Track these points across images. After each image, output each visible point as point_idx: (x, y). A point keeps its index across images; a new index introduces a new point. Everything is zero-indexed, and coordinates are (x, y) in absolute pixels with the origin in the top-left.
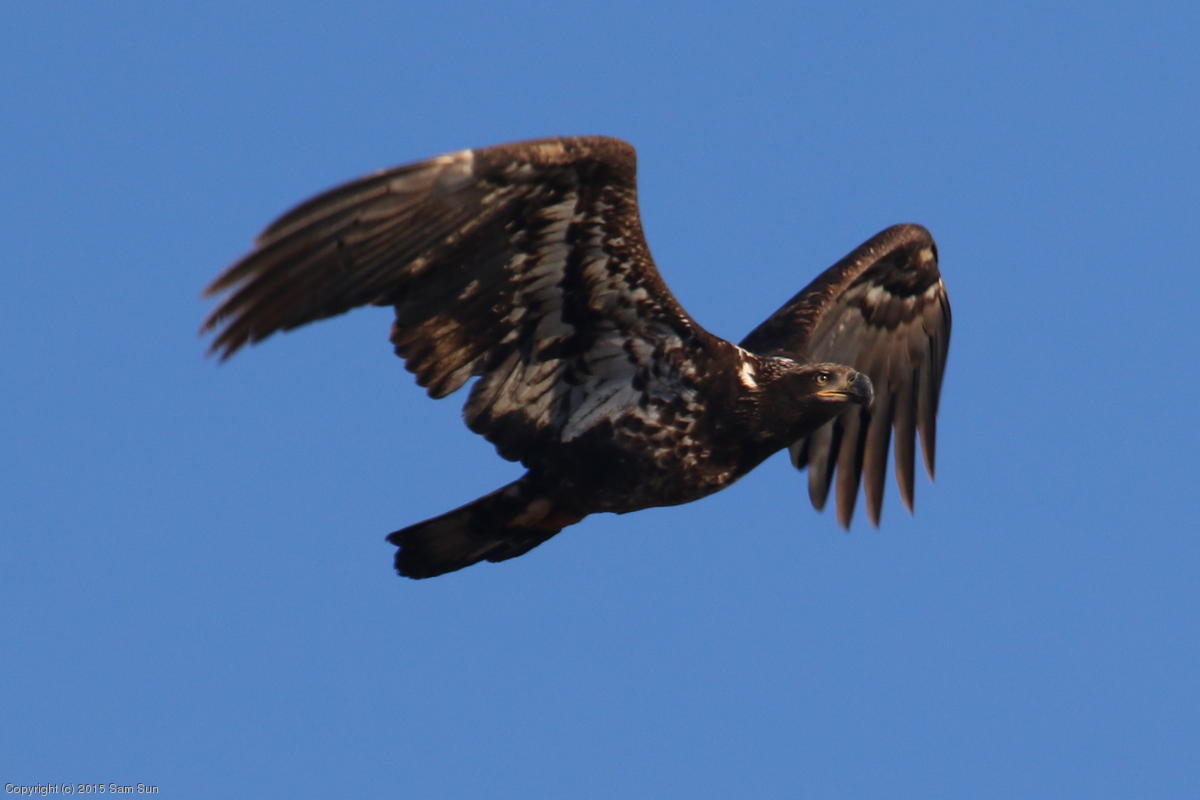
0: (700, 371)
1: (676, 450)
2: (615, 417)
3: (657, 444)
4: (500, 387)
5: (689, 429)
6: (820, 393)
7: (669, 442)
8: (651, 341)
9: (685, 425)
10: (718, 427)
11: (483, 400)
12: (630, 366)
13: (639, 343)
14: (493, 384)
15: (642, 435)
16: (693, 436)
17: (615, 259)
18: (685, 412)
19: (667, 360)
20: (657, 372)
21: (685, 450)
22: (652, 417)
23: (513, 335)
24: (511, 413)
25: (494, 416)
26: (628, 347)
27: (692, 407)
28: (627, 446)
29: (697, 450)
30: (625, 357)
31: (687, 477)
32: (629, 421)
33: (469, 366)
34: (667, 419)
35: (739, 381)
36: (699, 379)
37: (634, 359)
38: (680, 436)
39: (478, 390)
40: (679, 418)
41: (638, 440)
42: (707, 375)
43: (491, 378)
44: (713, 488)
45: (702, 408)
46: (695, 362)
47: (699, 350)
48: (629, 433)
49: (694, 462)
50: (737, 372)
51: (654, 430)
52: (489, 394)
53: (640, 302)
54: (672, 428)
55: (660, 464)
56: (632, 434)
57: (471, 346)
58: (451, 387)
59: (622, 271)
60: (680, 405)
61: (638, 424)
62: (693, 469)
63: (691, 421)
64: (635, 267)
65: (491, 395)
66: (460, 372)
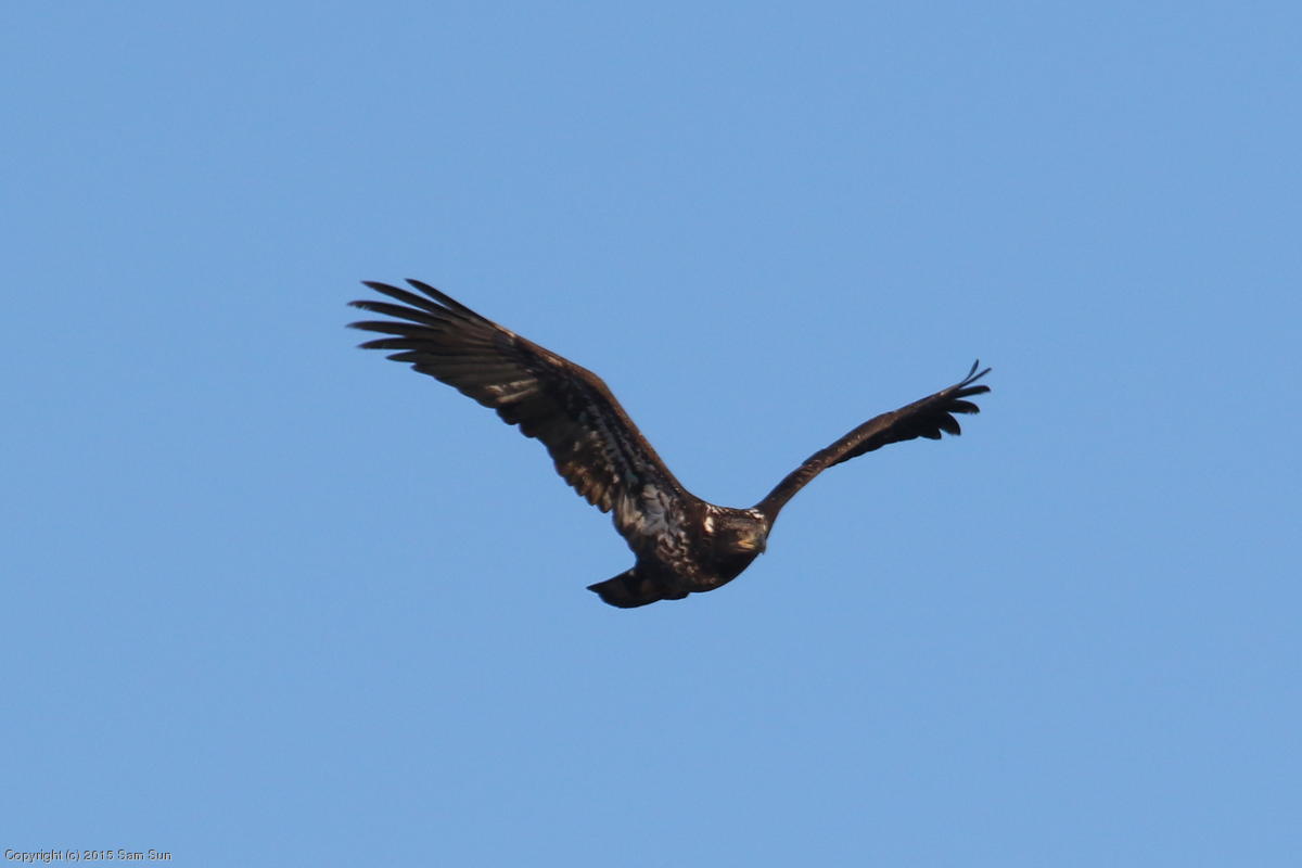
0: (687, 520)
1: (682, 564)
2: (660, 537)
3: (674, 559)
4: (622, 508)
5: (685, 553)
6: (741, 543)
7: (679, 558)
9: (682, 550)
10: (697, 553)
11: (618, 515)
12: (661, 507)
13: (663, 495)
15: (667, 553)
16: (689, 556)
18: (682, 544)
19: (674, 509)
20: (671, 515)
21: (687, 564)
22: (671, 544)
24: (631, 525)
25: (625, 525)
26: (659, 496)
27: (684, 541)
28: (662, 558)
29: (693, 565)
30: (657, 501)
32: (663, 541)
34: (676, 547)
35: (704, 528)
36: (686, 525)
37: (662, 504)
38: (683, 556)
40: (680, 546)
42: (689, 523)
45: (688, 542)
46: (685, 512)
47: (686, 507)
49: (693, 572)
50: (704, 521)
51: (671, 551)
52: (619, 511)
53: (654, 471)
54: (677, 552)
55: (677, 570)
56: (665, 551)
60: (679, 539)
61: (666, 545)
63: (685, 549)
65: (620, 513)
66: (605, 498)
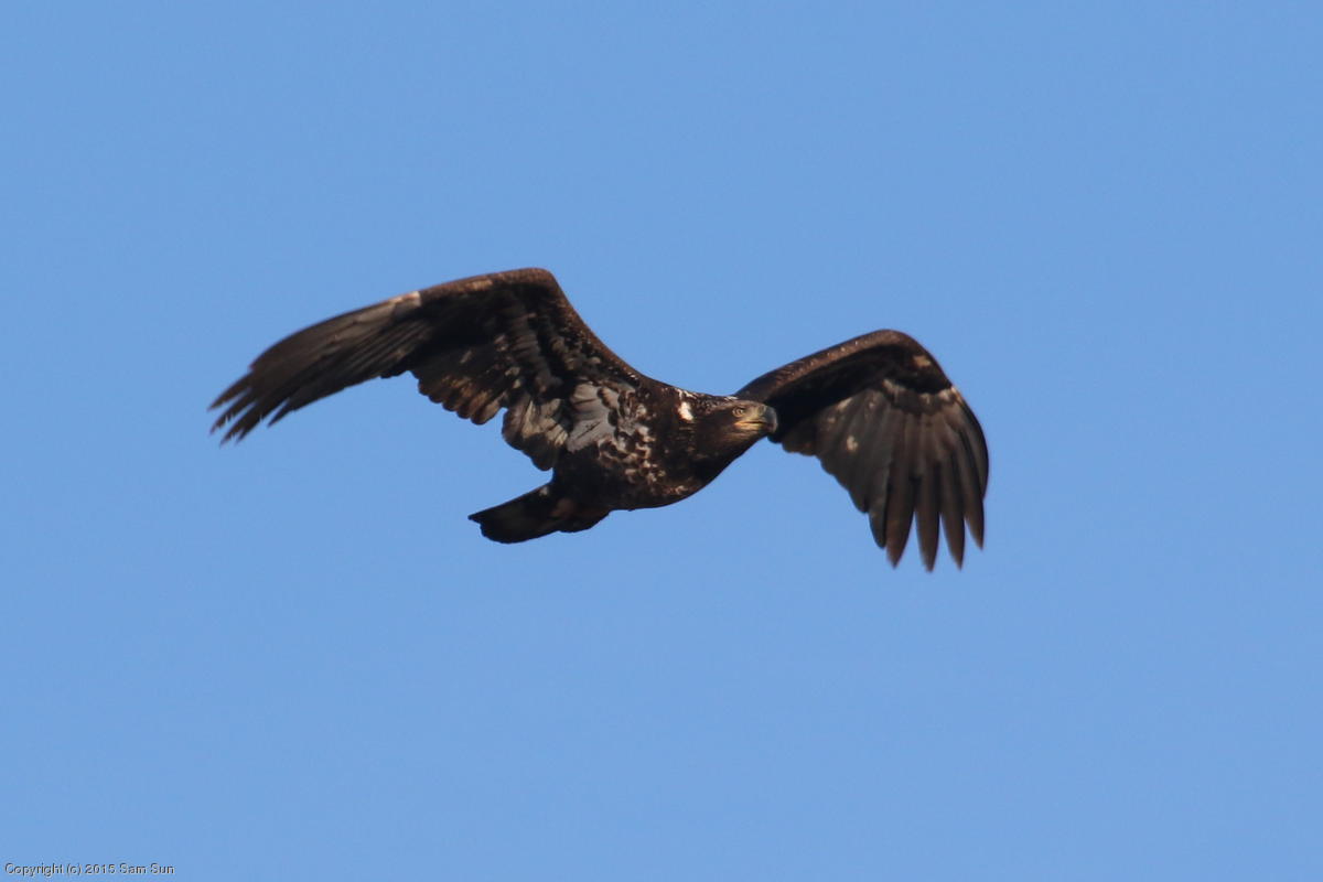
1: (640, 470)
2: (600, 442)
3: (627, 466)
4: (522, 417)
5: (646, 457)
8: (616, 390)
10: (667, 451)
11: (514, 425)
12: (604, 408)
14: (517, 414)
15: (616, 458)
17: (569, 340)
19: (628, 404)
20: (623, 414)
22: (621, 446)
23: (517, 384)
24: (536, 435)
25: (524, 437)
29: (655, 471)
31: (653, 490)
32: (608, 446)
33: (496, 402)
36: (649, 418)
39: (508, 419)
40: (638, 446)
41: (614, 462)
42: (654, 415)
43: (514, 411)
44: (674, 499)
45: (653, 440)
46: (646, 404)
47: (647, 396)
48: (608, 455)
49: (655, 480)
50: (676, 409)
52: (516, 421)
53: (598, 365)
55: (630, 480)
56: (611, 457)
57: (490, 391)
58: (488, 415)
59: (577, 347)
60: (638, 437)
61: (613, 450)
62: (655, 485)
63: (647, 449)
64: (585, 344)
65: (518, 423)
66: (489, 407)
